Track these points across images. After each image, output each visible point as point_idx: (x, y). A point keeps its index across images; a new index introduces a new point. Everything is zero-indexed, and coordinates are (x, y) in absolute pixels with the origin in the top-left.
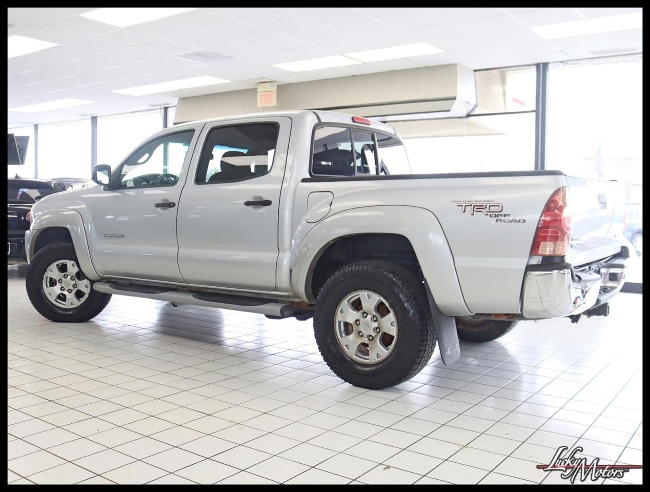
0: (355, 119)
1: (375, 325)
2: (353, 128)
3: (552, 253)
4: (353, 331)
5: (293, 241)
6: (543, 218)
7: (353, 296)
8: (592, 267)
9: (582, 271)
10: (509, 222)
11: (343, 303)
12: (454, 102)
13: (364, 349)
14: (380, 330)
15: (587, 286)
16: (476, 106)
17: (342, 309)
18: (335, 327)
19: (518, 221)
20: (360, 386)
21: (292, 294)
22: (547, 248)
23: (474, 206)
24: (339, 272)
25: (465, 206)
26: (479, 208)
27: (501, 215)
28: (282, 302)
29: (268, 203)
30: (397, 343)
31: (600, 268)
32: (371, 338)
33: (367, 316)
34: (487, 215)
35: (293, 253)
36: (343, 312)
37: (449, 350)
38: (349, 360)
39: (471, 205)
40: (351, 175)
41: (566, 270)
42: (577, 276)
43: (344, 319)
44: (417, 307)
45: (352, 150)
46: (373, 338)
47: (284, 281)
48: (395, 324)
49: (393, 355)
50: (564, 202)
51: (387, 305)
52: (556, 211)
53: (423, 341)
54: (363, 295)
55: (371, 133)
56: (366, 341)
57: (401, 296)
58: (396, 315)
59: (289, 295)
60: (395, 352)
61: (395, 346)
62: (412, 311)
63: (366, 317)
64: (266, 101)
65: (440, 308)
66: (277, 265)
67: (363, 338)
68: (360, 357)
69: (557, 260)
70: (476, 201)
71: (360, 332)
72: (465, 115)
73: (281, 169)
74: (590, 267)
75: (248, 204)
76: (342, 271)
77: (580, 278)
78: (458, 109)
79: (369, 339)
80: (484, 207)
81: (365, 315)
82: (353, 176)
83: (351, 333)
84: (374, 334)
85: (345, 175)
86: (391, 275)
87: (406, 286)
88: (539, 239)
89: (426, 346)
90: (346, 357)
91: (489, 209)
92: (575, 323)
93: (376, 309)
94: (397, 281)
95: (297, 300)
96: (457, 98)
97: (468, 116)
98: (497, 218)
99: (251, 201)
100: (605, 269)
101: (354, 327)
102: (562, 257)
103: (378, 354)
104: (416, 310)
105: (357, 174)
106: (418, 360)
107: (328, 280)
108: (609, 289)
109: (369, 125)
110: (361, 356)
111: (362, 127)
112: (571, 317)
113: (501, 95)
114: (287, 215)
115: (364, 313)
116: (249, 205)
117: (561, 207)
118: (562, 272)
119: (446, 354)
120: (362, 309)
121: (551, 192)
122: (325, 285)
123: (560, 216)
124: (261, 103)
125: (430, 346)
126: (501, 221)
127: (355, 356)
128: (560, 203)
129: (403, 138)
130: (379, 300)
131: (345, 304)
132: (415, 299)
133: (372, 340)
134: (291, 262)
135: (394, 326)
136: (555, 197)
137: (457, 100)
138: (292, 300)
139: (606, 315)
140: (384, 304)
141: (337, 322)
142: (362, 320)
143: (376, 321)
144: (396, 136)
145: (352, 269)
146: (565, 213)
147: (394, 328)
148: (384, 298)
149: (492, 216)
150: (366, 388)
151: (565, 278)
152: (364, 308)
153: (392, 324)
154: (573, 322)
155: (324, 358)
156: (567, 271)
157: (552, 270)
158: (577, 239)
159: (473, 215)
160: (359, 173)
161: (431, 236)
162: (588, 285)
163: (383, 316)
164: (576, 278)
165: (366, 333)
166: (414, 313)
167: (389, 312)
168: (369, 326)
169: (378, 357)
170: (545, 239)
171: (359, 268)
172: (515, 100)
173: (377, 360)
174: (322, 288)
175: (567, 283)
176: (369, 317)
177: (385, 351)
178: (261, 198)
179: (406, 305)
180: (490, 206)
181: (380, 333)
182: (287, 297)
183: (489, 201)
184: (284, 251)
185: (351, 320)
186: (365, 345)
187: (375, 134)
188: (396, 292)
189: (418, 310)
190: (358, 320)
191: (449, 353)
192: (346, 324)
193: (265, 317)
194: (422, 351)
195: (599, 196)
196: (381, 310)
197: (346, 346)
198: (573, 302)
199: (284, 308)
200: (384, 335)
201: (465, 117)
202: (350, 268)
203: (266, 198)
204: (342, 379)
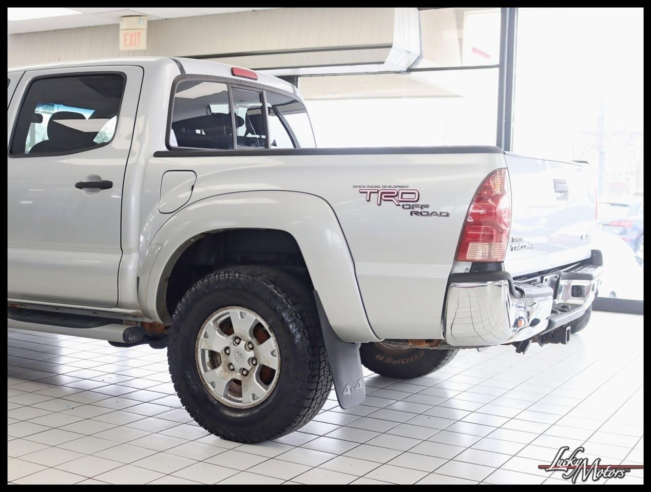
0: (235, 71)
1: (251, 354)
2: (231, 83)
3: (486, 259)
4: (221, 363)
5: (142, 238)
6: (471, 210)
7: (221, 315)
8: (545, 278)
9: (529, 283)
10: (427, 215)
11: (207, 325)
12: (389, 51)
13: (235, 387)
14: (256, 362)
15: (535, 303)
16: (419, 58)
17: (206, 333)
18: (197, 358)
19: (439, 214)
20: (230, 439)
21: (140, 311)
22: (478, 252)
23: (382, 193)
24: (202, 281)
25: (370, 193)
26: (388, 195)
27: (417, 206)
28: (128, 323)
29: (107, 185)
30: (278, 380)
31: (559, 279)
32: (245, 373)
33: (240, 342)
34: (399, 205)
35: (141, 255)
36: (207, 337)
37: (349, 389)
38: (216, 402)
39: (378, 192)
40: (228, 149)
41: (503, 281)
42: (517, 289)
43: (210, 346)
44: (305, 330)
45: (230, 113)
46: (248, 372)
47: (129, 294)
48: (277, 353)
49: (273, 397)
50: (502, 190)
51: (266, 327)
52: (490, 201)
53: (313, 377)
54: (234, 313)
55: (258, 90)
56: (238, 376)
57: (284, 315)
58: (278, 340)
59: (136, 313)
60: (276, 392)
61: (277, 384)
62: (298, 336)
63: (238, 344)
64: (131, 42)
65: (335, 331)
66: (119, 272)
67: (234, 372)
68: (230, 399)
69: (491, 268)
70: (385, 187)
71: (231, 364)
72: (406, 70)
73: (127, 138)
74: (542, 278)
75: (80, 186)
76: (206, 281)
77: (522, 292)
78: (396, 60)
79: (242, 374)
80: (395, 195)
81: (237, 341)
82: (230, 150)
83: (219, 365)
84: (248, 368)
85: (219, 148)
86: (271, 287)
87: (292, 301)
88: (467, 239)
89: (318, 383)
90: (212, 399)
91: (402, 198)
92: (522, 353)
93: (252, 333)
94: (278, 295)
95: (147, 320)
96: (394, 45)
97: (409, 70)
98: (412, 210)
99: (84, 181)
100: (566, 280)
101: (222, 357)
102: (499, 264)
103: (254, 395)
104: (304, 334)
105: (237, 147)
106: (307, 403)
107: (188, 293)
108: (570, 307)
109: (256, 80)
110: (232, 397)
111: (245, 82)
112: (516, 344)
113: (457, 42)
114: (133, 202)
115: (236, 338)
116: (81, 188)
117: (497, 195)
118: (496, 283)
119: (345, 394)
120: (233, 332)
121: (483, 176)
122: (183, 300)
123: (495, 208)
124: (126, 45)
125: (324, 383)
126: (417, 213)
127: (223, 398)
128: (497, 191)
129: (306, 100)
130: (256, 320)
131: (210, 326)
132: (303, 319)
133: (246, 375)
134: (139, 268)
135: (275, 356)
136: (489, 183)
137: (393, 47)
138: (140, 320)
139: (564, 343)
140: (263, 326)
141: (199, 350)
142: (233, 348)
143: (251, 349)
144: (297, 96)
145: (219, 277)
146: (503, 205)
147: (275, 358)
148: (263, 317)
149: (406, 207)
150: (237, 441)
151: (501, 293)
152: (235, 331)
153: (272, 353)
154: (518, 351)
155: (182, 401)
156: (504, 283)
157: (485, 281)
158: (520, 240)
159: (380, 205)
160: (239, 146)
161: (328, 233)
162: (535, 301)
163: (261, 341)
164: (517, 292)
165: (238, 366)
166: (301, 338)
167: (269, 337)
168: (241, 356)
169: (254, 399)
170: (476, 239)
171: (229, 276)
172: (475, 50)
173: (253, 402)
174: (180, 304)
175: (504, 299)
176: (243, 343)
177: (265, 391)
178: (99, 178)
179: (291, 326)
180: (402, 193)
181: (258, 366)
182: (134, 316)
183: (402, 187)
184: (130, 253)
185: (218, 349)
186: (238, 382)
187: (265, 93)
188: (277, 308)
189: (306, 334)
190: (227, 348)
191: (349, 393)
192: (213, 354)
193: (109, 344)
194: (311, 390)
195: (556, 183)
196: (259, 334)
197: (212, 384)
198: (512, 323)
199: (128, 331)
200: (262, 368)
201: (405, 72)
202: (217, 276)
203: (104, 178)
204: (206, 429)
